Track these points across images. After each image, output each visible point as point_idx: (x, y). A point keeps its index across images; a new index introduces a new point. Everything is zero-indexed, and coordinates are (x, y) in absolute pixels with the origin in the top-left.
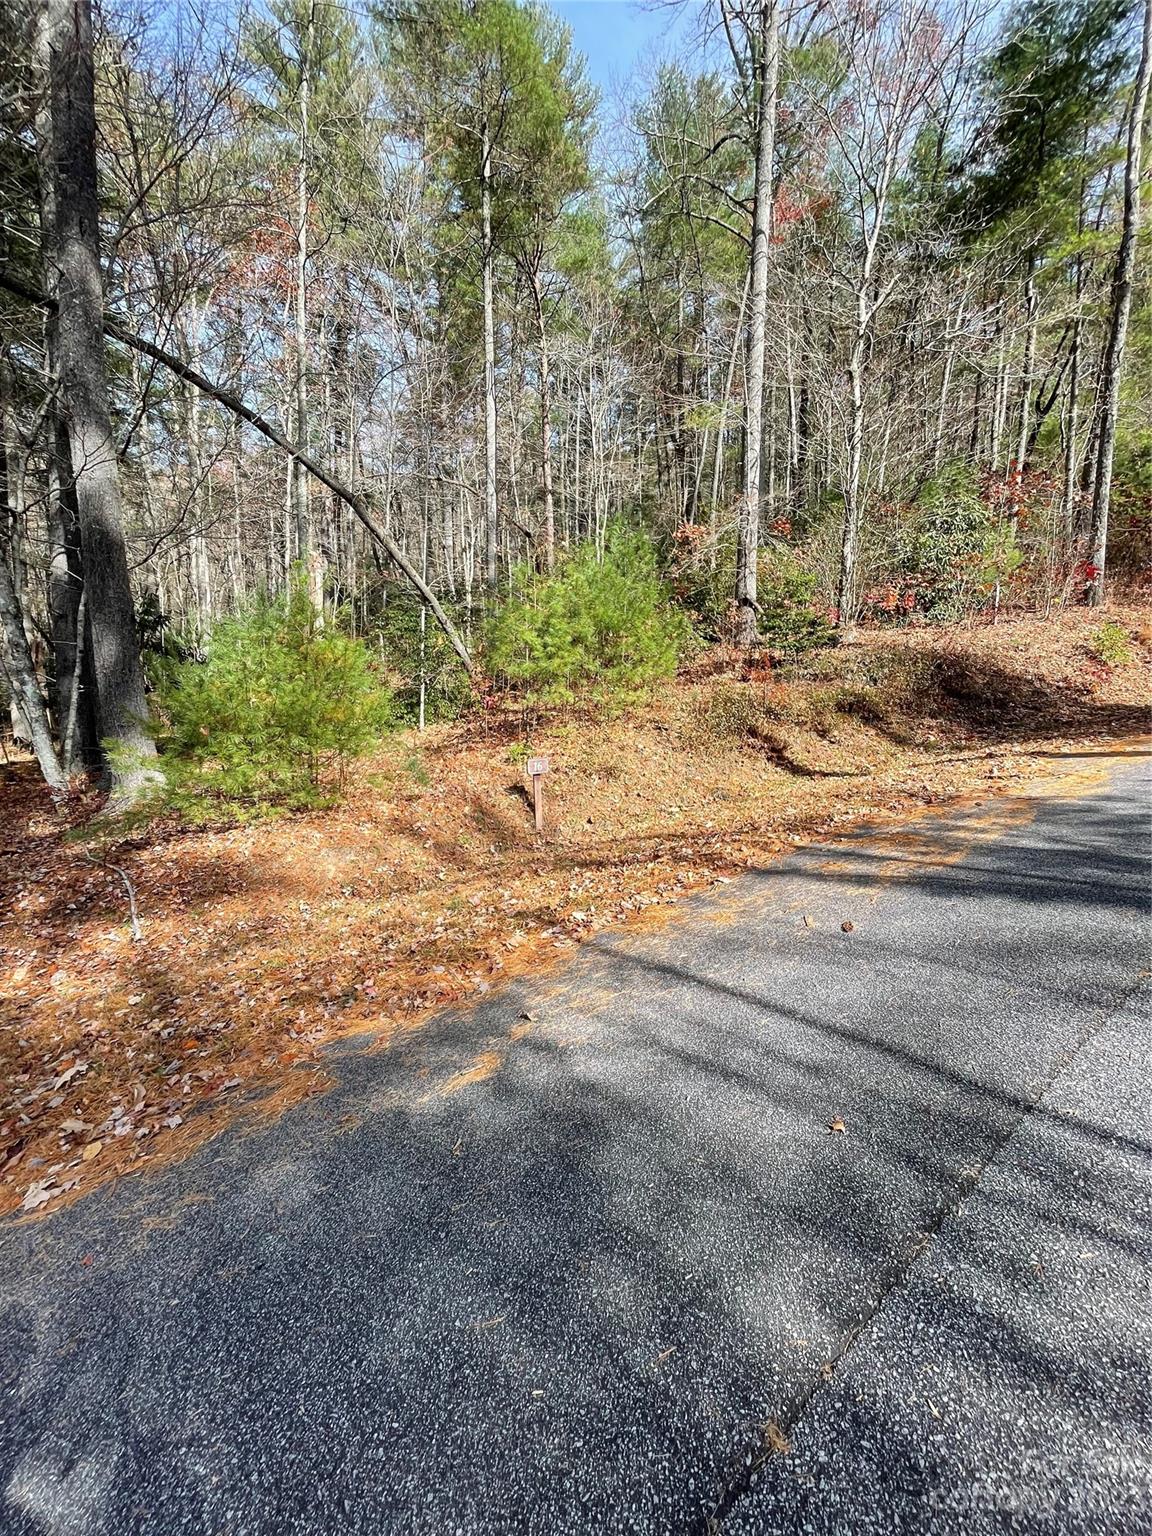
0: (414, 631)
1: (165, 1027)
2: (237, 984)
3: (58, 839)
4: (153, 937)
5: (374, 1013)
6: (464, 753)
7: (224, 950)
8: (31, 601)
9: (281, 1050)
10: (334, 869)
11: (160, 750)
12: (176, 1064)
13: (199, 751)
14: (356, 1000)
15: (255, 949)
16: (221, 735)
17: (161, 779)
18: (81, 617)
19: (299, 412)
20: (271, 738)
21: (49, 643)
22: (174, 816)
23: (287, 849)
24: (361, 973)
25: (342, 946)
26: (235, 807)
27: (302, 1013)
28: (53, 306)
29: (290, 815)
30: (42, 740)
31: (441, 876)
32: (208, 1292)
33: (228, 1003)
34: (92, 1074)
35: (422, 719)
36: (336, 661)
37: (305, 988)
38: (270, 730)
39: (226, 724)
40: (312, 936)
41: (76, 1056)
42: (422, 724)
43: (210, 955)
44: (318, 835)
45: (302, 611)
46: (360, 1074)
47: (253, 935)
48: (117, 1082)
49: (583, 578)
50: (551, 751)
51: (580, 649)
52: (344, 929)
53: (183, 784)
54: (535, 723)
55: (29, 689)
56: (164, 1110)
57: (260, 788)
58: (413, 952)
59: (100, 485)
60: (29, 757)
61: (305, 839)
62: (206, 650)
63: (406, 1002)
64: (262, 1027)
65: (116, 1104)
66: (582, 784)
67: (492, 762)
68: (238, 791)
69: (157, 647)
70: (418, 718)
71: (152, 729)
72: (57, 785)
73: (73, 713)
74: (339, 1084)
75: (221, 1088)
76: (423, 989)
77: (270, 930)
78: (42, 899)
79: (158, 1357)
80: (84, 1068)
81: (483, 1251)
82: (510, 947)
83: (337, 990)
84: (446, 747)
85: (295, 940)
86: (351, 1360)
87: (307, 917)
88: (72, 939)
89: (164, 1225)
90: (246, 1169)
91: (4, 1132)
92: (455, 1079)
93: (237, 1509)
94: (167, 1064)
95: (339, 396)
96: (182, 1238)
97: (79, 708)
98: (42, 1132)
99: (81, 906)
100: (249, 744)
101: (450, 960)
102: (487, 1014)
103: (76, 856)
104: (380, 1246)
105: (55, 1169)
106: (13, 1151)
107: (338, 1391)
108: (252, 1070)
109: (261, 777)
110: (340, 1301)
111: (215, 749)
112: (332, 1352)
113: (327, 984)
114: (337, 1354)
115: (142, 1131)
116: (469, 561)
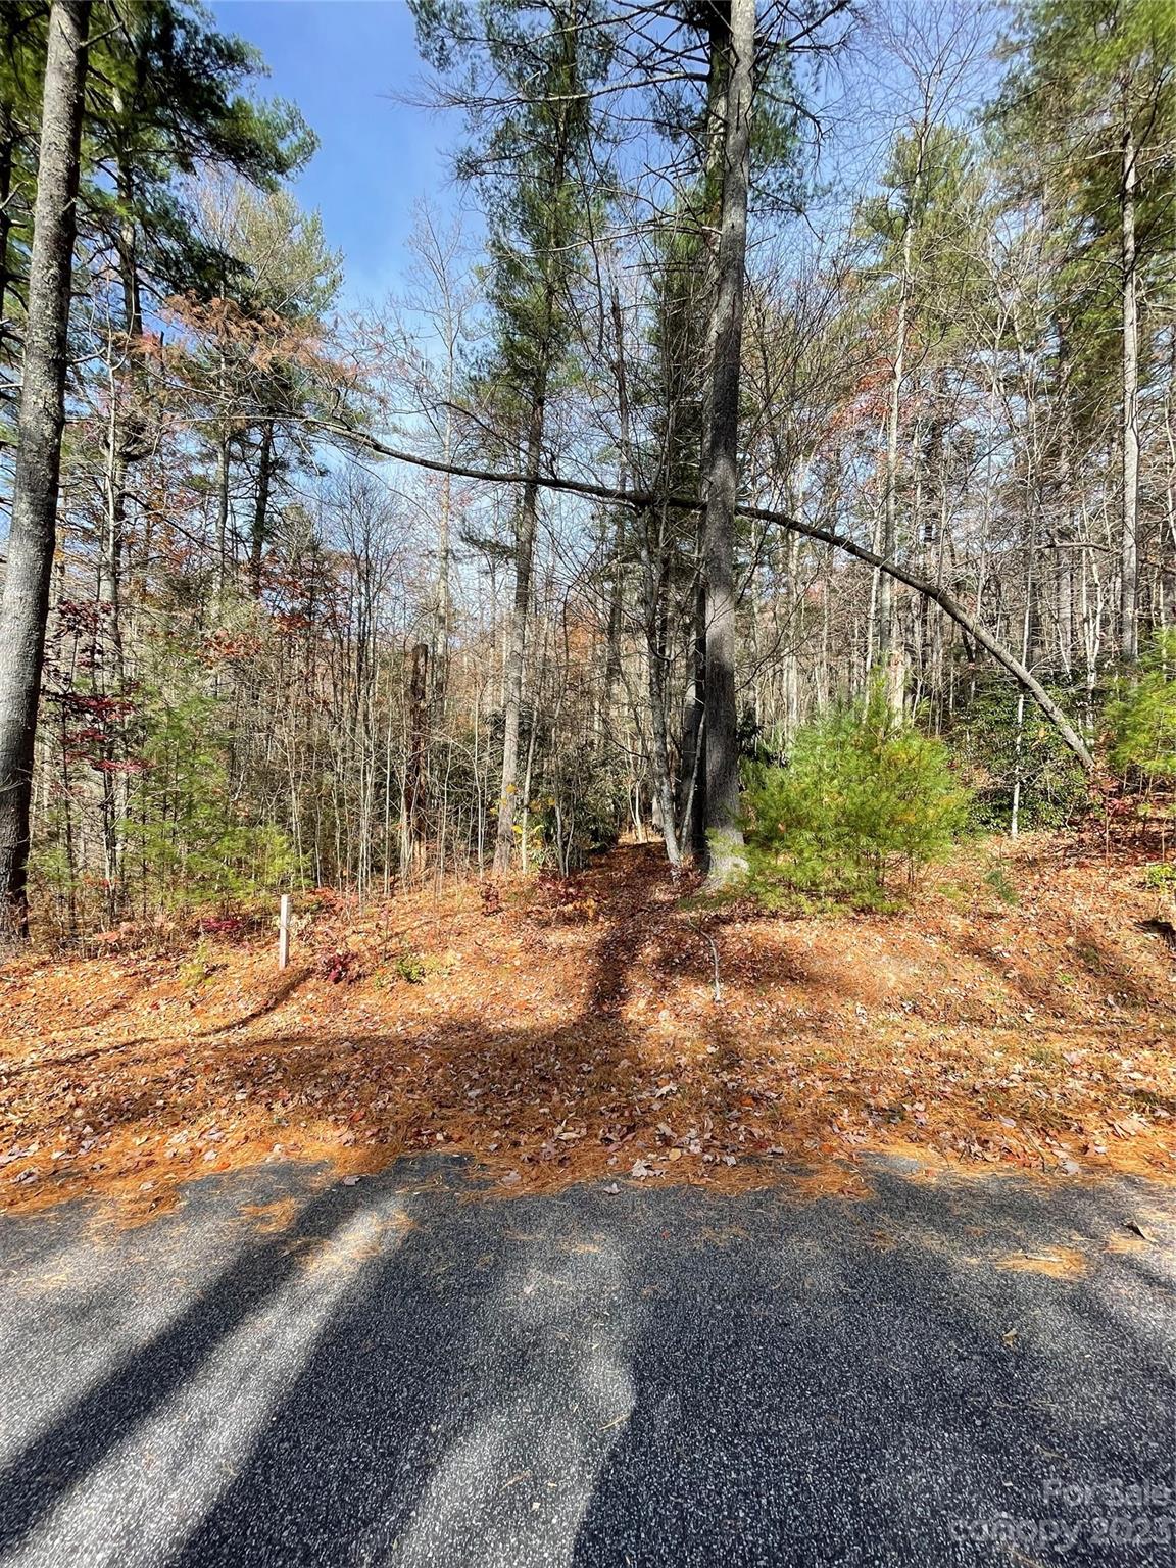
0: (1008, 723)
1: (731, 1080)
2: (791, 1064)
3: (673, 905)
4: (728, 1002)
5: (921, 1140)
6: (1071, 870)
7: (783, 1031)
8: (671, 721)
9: (823, 1139)
10: (894, 979)
11: (747, 840)
12: (735, 1113)
13: (776, 844)
14: (902, 1119)
15: (809, 1039)
16: (796, 832)
17: (745, 865)
18: (700, 733)
19: (887, 523)
20: (839, 837)
21: (679, 752)
22: (753, 899)
23: (848, 948)
24: (912, 1092)
25: (895, 1060)
26: (803, 898)
27: (846, 1111)
29: (853, 914)
30: (669, 828)
31: (1028, 1016)
32: (743, 1316)
33: (781, 1079)
34: (679, 1096)
35: (1014, 825)
36: (909, 762)
37: (852, 1089)
38: (839, 829)
39: (799, 822)
40: (865, 1041)
41: (670, 1079)
42: (1015, 830)
43: (771, 1032)
44: (881, 940)
45: (877, 713)
46: (900, 1198)
47: (809, 1024)
48: (694, 1109)
52: (899, 1044)
53: (761, 873)
55: (665, 788)
56: (725, 1148)
57: (827, 883)
58: (977, 1092)
59: (722, 630)
60: (660, 839)
61: (867, 942)
62: (789, 755)
63: (961, 1144)
64: (808, 1110)
65: (693, 1126)
68: (806, 884)
69: (750, 753)
70: (1009, 822)
71: (743, 822)
72: (675, 863)
73: (689, 807)
74: (875, 1196)
75: (768, 1150)
76: (984, 1137)
77: (826, 1025)
78: (659, 950)
79: (703, 1342)
80: (675, 1089)
81: (1031, 1476)
82: (1120, 1132)
83: (883, 1102)
84: (1045, 859)
85: (849, 1040)
86: (861, 1472)
87: (863, 1021)
88: (674, 986)
89: (717, 1241)
90: (784, 1231)
91: (626, 1113)
92: (1017, 1258)
93: (747, 1515)
94: (730, 1110)
95: (931, 493)
96: (728, 1260)
97: (694, 803)
98: (647, 1125)
99: (681, 964)
100: (819, 840)
101: (1025, 1116)
102: (1073, 1202)
103: (682, 920)
104: (902, 1383)
105: (652, 1156)
106: (630, 1129)
107: (844, 1490)
108: (795, 1146)
109: (828, 873)
110: (856, 1408)
111: (789, 844)
112: (843, 1450)
113: (874, 1092)
114: (847, 1455)
115: (707, 1157)
116: (1092, 632)
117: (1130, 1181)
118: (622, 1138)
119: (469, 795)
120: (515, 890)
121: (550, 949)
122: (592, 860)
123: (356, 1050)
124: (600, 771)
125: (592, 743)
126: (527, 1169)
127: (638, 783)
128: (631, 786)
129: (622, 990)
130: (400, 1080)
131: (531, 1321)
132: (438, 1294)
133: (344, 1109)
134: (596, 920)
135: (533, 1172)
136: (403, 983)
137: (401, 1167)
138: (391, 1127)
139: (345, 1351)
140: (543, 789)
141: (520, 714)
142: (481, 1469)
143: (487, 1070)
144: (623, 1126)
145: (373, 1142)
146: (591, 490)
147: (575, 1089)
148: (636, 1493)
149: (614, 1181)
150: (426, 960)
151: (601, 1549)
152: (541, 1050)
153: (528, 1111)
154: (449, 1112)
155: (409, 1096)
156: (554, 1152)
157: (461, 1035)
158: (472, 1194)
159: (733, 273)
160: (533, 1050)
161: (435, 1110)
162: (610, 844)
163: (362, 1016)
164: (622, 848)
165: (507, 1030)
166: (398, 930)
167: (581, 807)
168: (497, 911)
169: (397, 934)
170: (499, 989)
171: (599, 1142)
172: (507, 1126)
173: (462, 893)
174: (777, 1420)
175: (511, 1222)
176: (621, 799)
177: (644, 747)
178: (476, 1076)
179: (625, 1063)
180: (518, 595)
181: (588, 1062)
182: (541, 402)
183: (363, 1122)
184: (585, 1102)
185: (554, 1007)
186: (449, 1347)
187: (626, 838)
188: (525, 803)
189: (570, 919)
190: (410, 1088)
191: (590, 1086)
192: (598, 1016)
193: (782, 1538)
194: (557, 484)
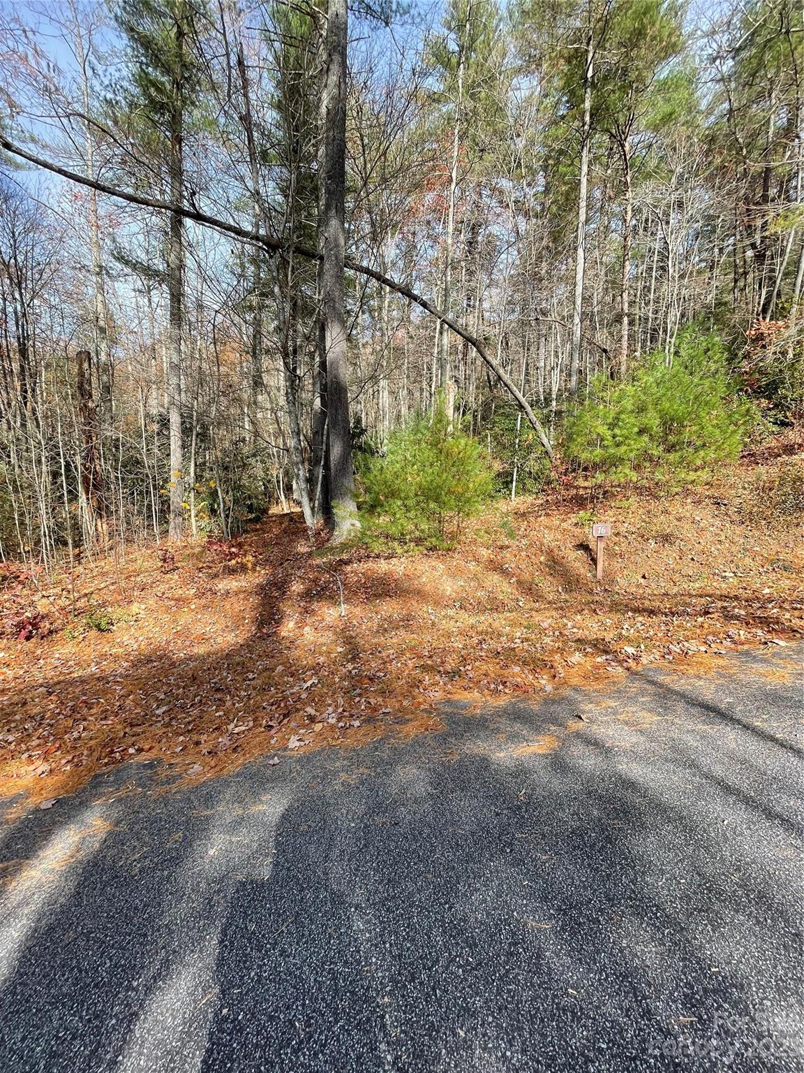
0: (512, 430)
1: (354, 668)
2: (391, 651)
3: (310, 554)
4: (350, 616)
5: (471, 688)
7: (385, 630)
8: (304, 425)
9: (414, 698)
10: (450, 589)
11: (359, 508)
12: (358, 691)
13: (379, 510)
14: (460, 677)
15: (402, 632)
16: (391, 501)
17: (358, 524)
18: (325, 432)
19: (446, 289)
20: (418, 503)
21: (311, 448)
22: (364, 547)
23: (423, 573)
24: (464, 660)
25: (453, 640)
26: (396, 544)
27: (427, 677)
28: (322, 258)
29: (426, 552)
30: (305, 501)
31: (521, 603)
32: (369, 827)
33: (386, 662)
34: (319, 685)
35: (513, 493)
36: (459, 453)
37: (429, 662)
38: (418, 498)
39: (393, 494)
40: (435, 630)
41: (313, 674)
42: (513, 496)
43: (378, 632)
44: (442, 567)
45: (440, 421)
46: (460, 726)
47: (401, 624)
48: (330, 694)
49: (652, 380)
50: (614, 519)
52: (454, 629)
53: (369, 529)
54: (601, 496)
55: (301, 473)
56: (352, 716)
57: (410, 534)
58: (499, 653)
59: (338, 356)
60: (300, 510)
61: (434, 568)
62: (385, 449)
63: (492, 686)
64: (404, 681)
65: (330, 705)
66: (639, 547)
67: (564, 525)
68: (398, 535)
69: (360, 448)
70: (511, 491)
71: (356, 496)
72: (311, 525)
73: (319, 486)
74: (447, 728)
75: (381, 712)
76: (504, 680)
77: (411, 622)
78: (302, 587)
79: (344, 851)
80: (316, 681)
81: (536, 873)
82: (570, 664)
83: (448, 668)
84: (529, 512)
85: (425, 631)
86: (445, 904)
87: (433, 618)
88: (313, 610)
89: (350, 780)
90: (391, 764)
91: (282, 705)
92: (524, 747)
93: (377, 959)
94: (355, 690)
95: (471, 273)
96: (358, 791)
97: (322, 483)
98: (298, 710)
99: (318, 593)
100: (406, 506)
101: (525, 663)
102: (550, 708)
103: (317, 565)
104: (466, 840)
105: (302, 731)
106: (285, 716)
107: (436, 919)
108: (397, 705)
109: (411, 527)
110: (441, 864)
111: (387, 509)
112: (435, 893)
113: (443, 662)
114: (437, 895)
115: (341, 724)
116: (556, 376)
117: (576, 689)
118: (280, 723)
119: (142, 481)
120: (188, 552)
121: (219, 594)
122: (250, 526)
123: (50, 694)
124: (252, 461)
125: (244, 438)
126: (208, 760)
127: (282, 470)
128: (276, 472)
129: (276, 617)
130: (93, 711)
131: (216, 874)
132: (133, 877)
133: (38, 745)
134: (254, 570)
135: (213, 762)
136: (94, 633)
137: (97, 782)
138: (85, 752)
139: (48, 947)
140: (207, 475)
141: (181, 415)
142: (178, 1001)
143: (171, 691)
144: (280, 714)
145: (68, 768)
146: (229, 228)
147: (243, 693)
148: (301, 973)
149: (275, 755)
150: (114, 612)
151: (277, 1024)
152: (215, 669)
153: (206, 717)
154: (138, 730)
155: (103, 722)
156: (228, 743)
157: (149, 666)
158: (161, 790)
159: (337, 58)
160: (209, 669)
161: (127, 730)
162: (262, 514)
163: (57, 663)
164: (272, 517)
165: (188, 657)
166: (86, 591)
167: (238, 488)
168: (174, 570)
169: (86, 595)
170: (179, 628)
171: (263, 729)
172: (189, 731)
173: (143, 559)
174: (393, 888)
175: (196, 803)
176: (269, 481)
177: (285, 444)
178: (162, 697)
179: (280, 668)
180: (172, 314)
181: (253, 672)
182: (179, 140)
183: (58, 753)
184: (252, 702)
185: (225, 635)
186: (146, 915)
187: (274, 510)
188: (192, 485)
189: (233, 571)
190: (103, 716)
191: (254, 689)
192: (259, 637)
193: (400, 966)
194: (198, 217)
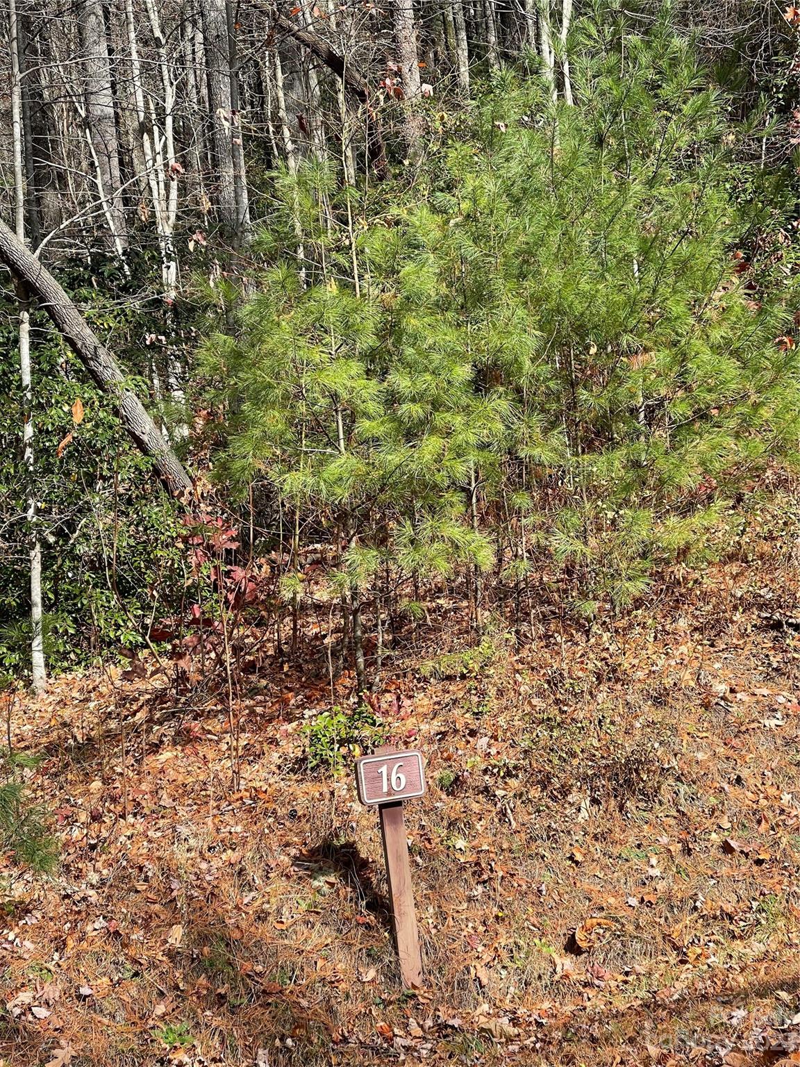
6: (166, 755)
35: (38, 658)
42: (39, 671)
49: (491, 186)
50: (436, 726)
51: (499, 402)
54: (382, 637)
66: (540, 823)
84: (109, 736)
116: (159, 158)
